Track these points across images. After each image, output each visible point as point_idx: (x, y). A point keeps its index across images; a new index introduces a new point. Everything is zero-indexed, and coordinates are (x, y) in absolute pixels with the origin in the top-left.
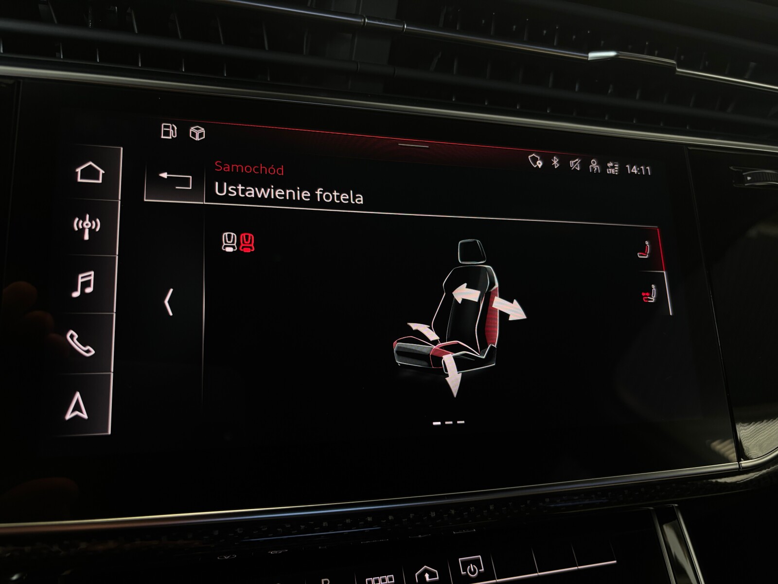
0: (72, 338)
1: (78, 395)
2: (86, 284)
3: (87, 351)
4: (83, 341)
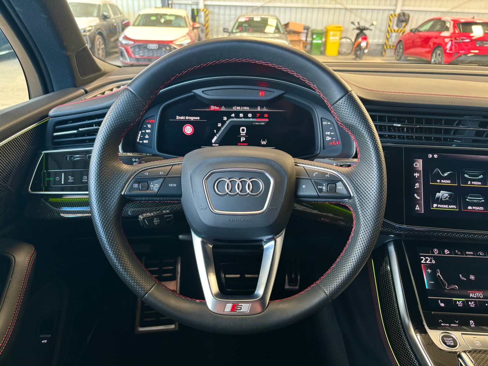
0: (416, 195)
1: (417, 205)
2: (417, 186)
3: (418, 198)
4: (417, 196)
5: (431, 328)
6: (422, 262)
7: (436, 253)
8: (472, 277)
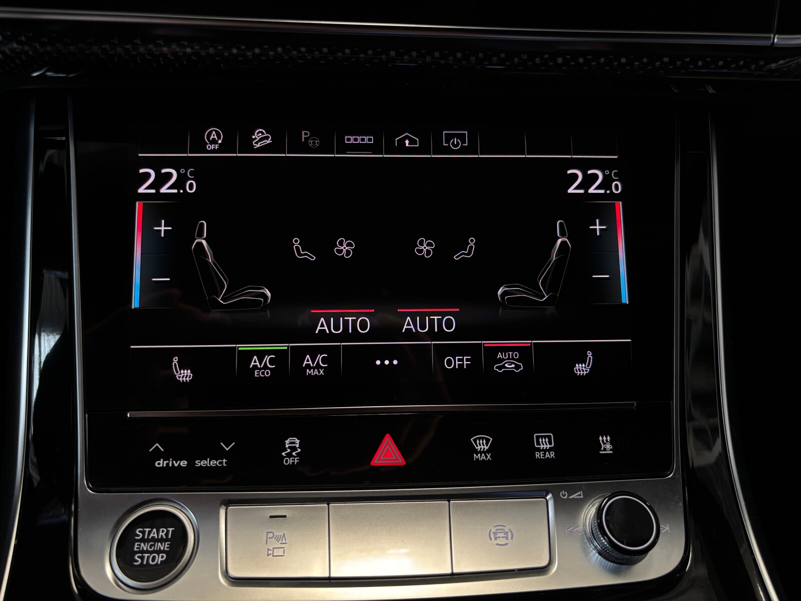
5: (99, 482)
6: (141, 190)
7: (212, 147)
8: (344, 248)
